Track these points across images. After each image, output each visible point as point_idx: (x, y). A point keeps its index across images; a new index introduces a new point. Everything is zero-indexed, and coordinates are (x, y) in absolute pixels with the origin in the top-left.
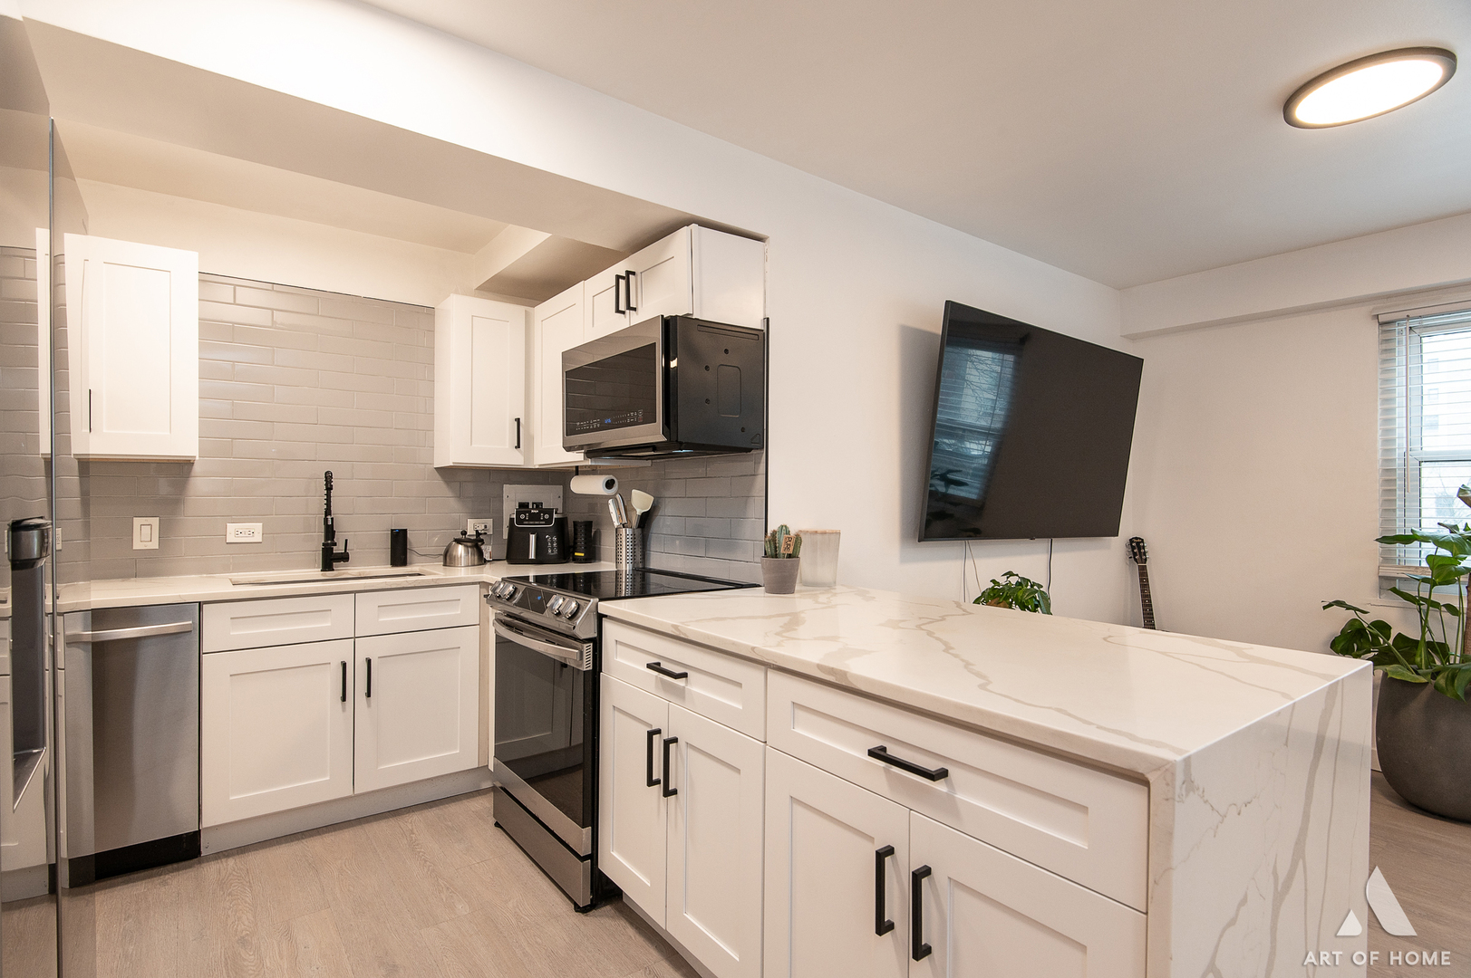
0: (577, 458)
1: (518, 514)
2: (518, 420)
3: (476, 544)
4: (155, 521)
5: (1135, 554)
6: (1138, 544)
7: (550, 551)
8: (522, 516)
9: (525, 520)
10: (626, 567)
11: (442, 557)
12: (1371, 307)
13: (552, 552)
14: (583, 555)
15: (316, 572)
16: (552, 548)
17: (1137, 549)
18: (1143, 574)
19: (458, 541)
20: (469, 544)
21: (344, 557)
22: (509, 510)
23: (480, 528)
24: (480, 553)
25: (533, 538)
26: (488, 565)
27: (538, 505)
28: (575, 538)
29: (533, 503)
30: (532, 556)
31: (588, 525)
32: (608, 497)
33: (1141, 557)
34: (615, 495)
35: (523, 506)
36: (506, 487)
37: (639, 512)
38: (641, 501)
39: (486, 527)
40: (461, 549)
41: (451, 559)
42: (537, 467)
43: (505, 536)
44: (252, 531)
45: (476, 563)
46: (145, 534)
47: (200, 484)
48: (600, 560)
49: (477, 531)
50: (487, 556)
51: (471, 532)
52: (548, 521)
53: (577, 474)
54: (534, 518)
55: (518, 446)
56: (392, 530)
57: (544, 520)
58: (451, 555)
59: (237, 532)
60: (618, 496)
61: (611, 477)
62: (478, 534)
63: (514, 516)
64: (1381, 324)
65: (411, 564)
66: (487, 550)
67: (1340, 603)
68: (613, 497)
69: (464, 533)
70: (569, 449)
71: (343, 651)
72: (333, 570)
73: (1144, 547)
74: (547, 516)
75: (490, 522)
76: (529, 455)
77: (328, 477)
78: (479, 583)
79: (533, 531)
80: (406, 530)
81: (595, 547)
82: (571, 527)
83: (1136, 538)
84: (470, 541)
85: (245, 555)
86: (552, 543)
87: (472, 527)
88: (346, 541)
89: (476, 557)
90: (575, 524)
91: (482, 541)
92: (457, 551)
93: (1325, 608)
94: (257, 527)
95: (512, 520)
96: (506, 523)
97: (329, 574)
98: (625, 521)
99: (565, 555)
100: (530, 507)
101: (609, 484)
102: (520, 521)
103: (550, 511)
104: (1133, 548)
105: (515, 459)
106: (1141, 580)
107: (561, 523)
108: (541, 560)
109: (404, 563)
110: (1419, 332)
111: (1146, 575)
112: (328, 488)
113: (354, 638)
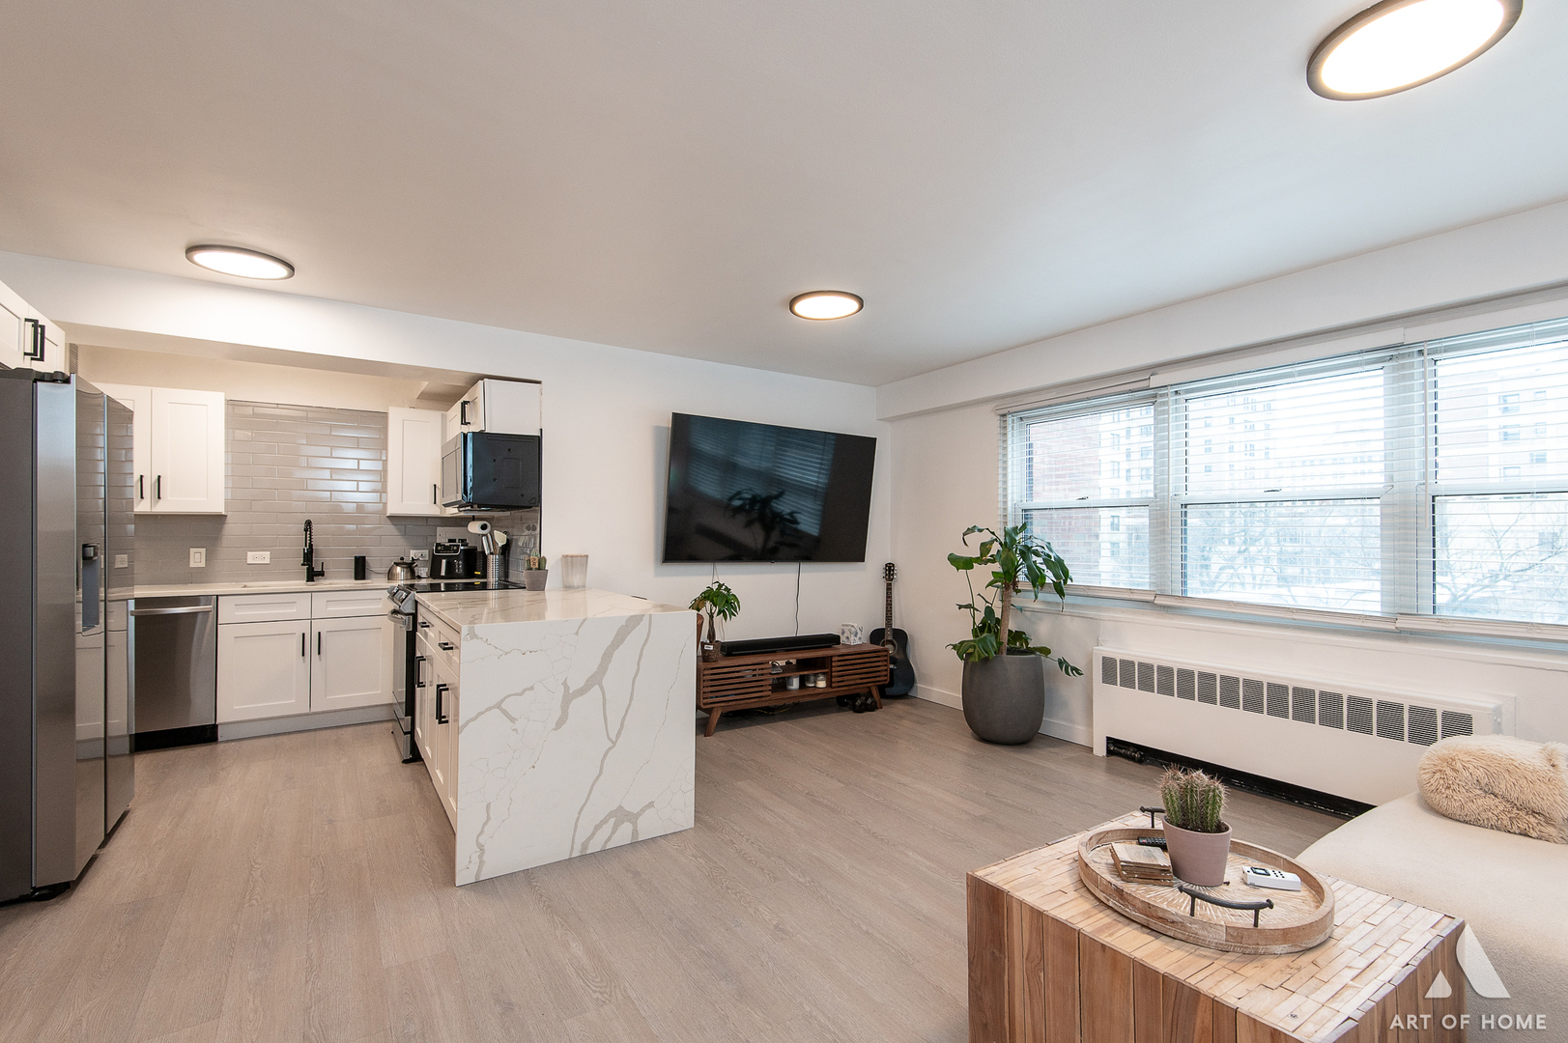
1: (437, 546)
2: (435, 486)
3: (410, 566)
4: (203, 550)
5: (884, 575)
6: (890, 567)
7: (457, 571)
8: (439, 548)
9: (441, 550)
10: (492, 580)
11: (387, 574)
12: (994, 405)
14: (480, 573)
15: (301, 584)
16: (458, 569)
17: (890, 570)
18: (889, 589)
19: (397, 564)
20: (403, 565)
21: (321, 574)
23: (416, 556)
24: (412, 572)
25: (444, 562)
28: (477, 563)
30: (443, 573)
32: (483, 535)
33: (890, 577)
36: (439, 528)
37: (500, 545)
38: (501, 539)
39: (420, 554)
40: (399, 569)
41: (391, 574)
42: (449, 516)
44: (261, 557)
45: (409, 578)
46: (197, 558)
47: (230, 529)
51: (409, 557)
52: (455, 551)
53: (474, 520)
54: (447, 549)
55: (435, 503)
56: (356, 557)
58: (392, 572)
59: (253, 557)
60: (489, 535)
61: (484, 523)
63: (435, 548)
64: (1001, 416)
65: (366, 578)
68: (486, 535)
69: (402, 559)
71: (304, 627)
72: (313, 582)
73: (893, 570)
74: (455, 548)
75: (421, 551)
77: (309, 523)
79: (444, 557)
80: (365, 557)
83: (889, 564)
84: (405, 563)
85: (260, 571)
86: (458, 565)
87: (413, 554)
88: (322, 563)
89: (408, 575)
91: (414, 564)
92: (396, 570)
94: (267, 554)
95: (433, 550)
97: (310, 584)
99: (470, 573)
101: (484, 527)
102: (438, 551)
104: (884, 567)
106: (886, 594)
109: (364, 578)
110: (1025, 422)
111: (891, 589)
112: (306, 530)
113: (311, 619)
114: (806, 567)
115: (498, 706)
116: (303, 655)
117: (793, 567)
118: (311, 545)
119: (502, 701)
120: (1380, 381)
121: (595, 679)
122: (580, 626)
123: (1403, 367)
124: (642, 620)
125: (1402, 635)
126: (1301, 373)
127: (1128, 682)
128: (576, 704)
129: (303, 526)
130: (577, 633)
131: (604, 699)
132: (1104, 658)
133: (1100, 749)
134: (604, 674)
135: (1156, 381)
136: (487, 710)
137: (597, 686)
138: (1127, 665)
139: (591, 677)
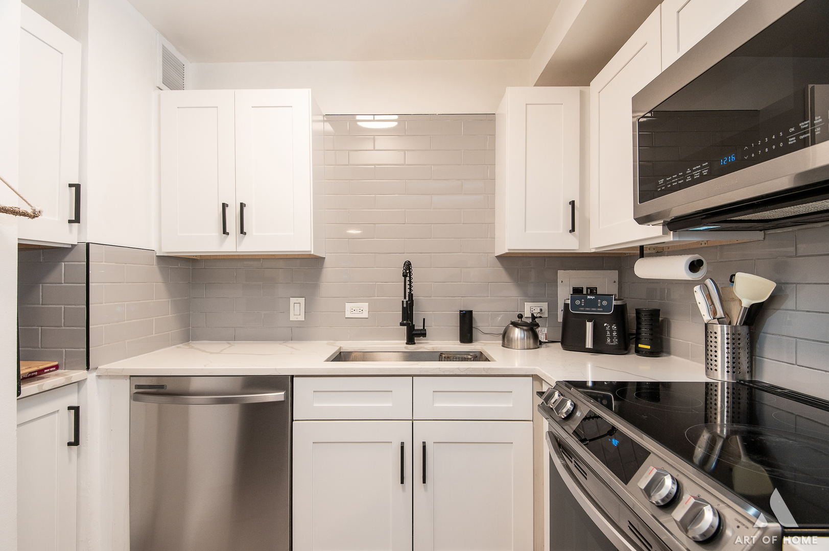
0: (653, 233)
1: (573, 300)
2: (573, 203)
3: (531, 327)
4: (302, 300)
7: (609, 341)
8: (578, 302)
9: (580, 306)
10: (722, 376)
11: (501, 337)
13: (612, 341)
14: (649, 347)
16: (612, 337)
19: (515, 325)
20: (525, 328)
21: (423, 333)
22: (564, 295)
23: (536, 311)
24: (535, 336)
25: (589, 326)
26: (544, 345)
27: (593, 291)
28: (638, 328)
29: (587, 288)
30: (589, 344)
31: (655, 314)
34: (704, 279)
35: (577, 291)
36: (560, 272)
37: (746, 303)
38: (751, 289)
39: (541, 310)
40: (517, 333)
41: (508, 341)
42: (593, 251)
43: (560, 319)
44: (359, 310)
45: (532, 347)
46: (297, 309)
47: (329, 272)
48: (669, 353)
49: (532, 315)
50: (542, 338)
51: (527, 314)
52: (606, 309)
53: (642, 255)
54: (592, 304)
55: (573, 230)
56: (461, 311)
57: (602, 306)
58: (508, 337)
59: (352, 309)
60: (709, 282)
61: (696, 257)
62: (533, 317)
63: (569, 302)
65: (476, 341)
66: (542, 333)
68: (701, 282)
69: (520, 316)
70: (642, 220)
71: (404, 432)
72: (414, 344)
74: (605, 303)
75: (545, 306)
76: (584, 239)
77: (408, 266)
78: (532, 376)
79: (590, 318)
80: (471, 312)
81: (661, 339)
82: (631, 315)
84: (526, 324)
86: (611, 331)
87: (529, 309)
88: (424, 319)
89: (532, 341)
90: (638, 312)
91: (538, 326)
92: (514, 333)
94: (365, 306)
95: (566, 305)
96: (561, 307)
97: (411, 348)
98: (720, 313)
99: (625, 345)
100: (585, 292)
101: (694, 266)
102: (575, 307)
103: (608, 297)
105: (570, 244)
107: (621, 311)
108: (599, 348)
109: (470, 341)
112: (405, 276)
113: (413, 420)
116: (402, 482)
118: (411, 296)
129: (401, 271)
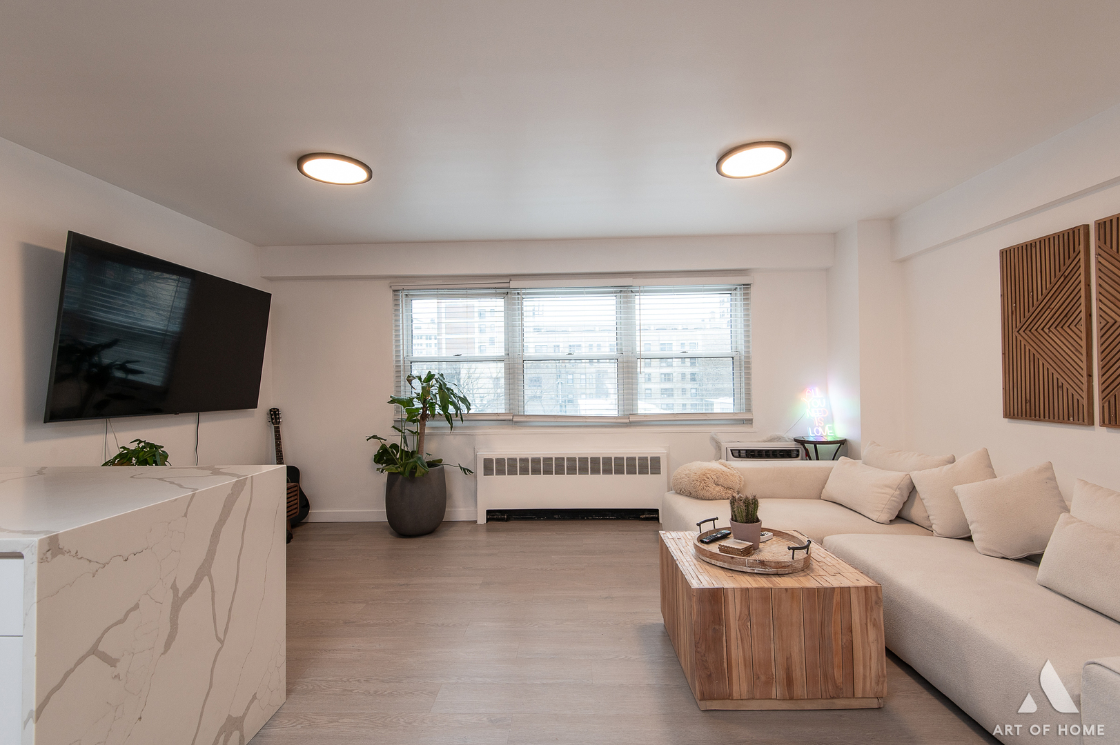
5: (272, 419)
6: (275, 412)
12: (389, 282)
17: (274, 415)
18: (277, 431)
33: (276, 420)
64: (394, 291)
67: (375, 437)
73: (278, 414)
83: (274, 409)
93: (368, 440)
104: (272, 415)
106: (276, 435)
110: (410, 298)
111: (279, 431)
114: (203, 415)
115: (94, 651)
117: (192, 417)
119: (99, 640)
120: (614, 302)
121: (204, 571)
122: (189, 505)
123: (626, 297)
124: (245, 484)
125: (630, 424)
126: (588, 293)
127: (501, 472)
128: (186, 608)
130: (185, 515)
131: (213, 591)
132: (485, 459)
133: (482, 519)
134: (213, 559)
135: (513, 284)
136: (76, 666)
137: (207, 577)
138: (500, 462)
139: (200, 568)
